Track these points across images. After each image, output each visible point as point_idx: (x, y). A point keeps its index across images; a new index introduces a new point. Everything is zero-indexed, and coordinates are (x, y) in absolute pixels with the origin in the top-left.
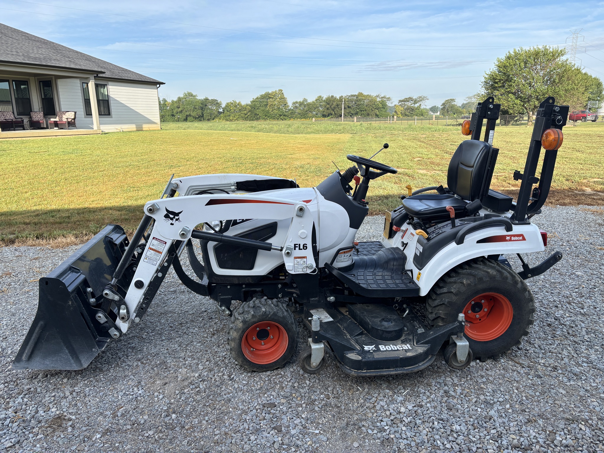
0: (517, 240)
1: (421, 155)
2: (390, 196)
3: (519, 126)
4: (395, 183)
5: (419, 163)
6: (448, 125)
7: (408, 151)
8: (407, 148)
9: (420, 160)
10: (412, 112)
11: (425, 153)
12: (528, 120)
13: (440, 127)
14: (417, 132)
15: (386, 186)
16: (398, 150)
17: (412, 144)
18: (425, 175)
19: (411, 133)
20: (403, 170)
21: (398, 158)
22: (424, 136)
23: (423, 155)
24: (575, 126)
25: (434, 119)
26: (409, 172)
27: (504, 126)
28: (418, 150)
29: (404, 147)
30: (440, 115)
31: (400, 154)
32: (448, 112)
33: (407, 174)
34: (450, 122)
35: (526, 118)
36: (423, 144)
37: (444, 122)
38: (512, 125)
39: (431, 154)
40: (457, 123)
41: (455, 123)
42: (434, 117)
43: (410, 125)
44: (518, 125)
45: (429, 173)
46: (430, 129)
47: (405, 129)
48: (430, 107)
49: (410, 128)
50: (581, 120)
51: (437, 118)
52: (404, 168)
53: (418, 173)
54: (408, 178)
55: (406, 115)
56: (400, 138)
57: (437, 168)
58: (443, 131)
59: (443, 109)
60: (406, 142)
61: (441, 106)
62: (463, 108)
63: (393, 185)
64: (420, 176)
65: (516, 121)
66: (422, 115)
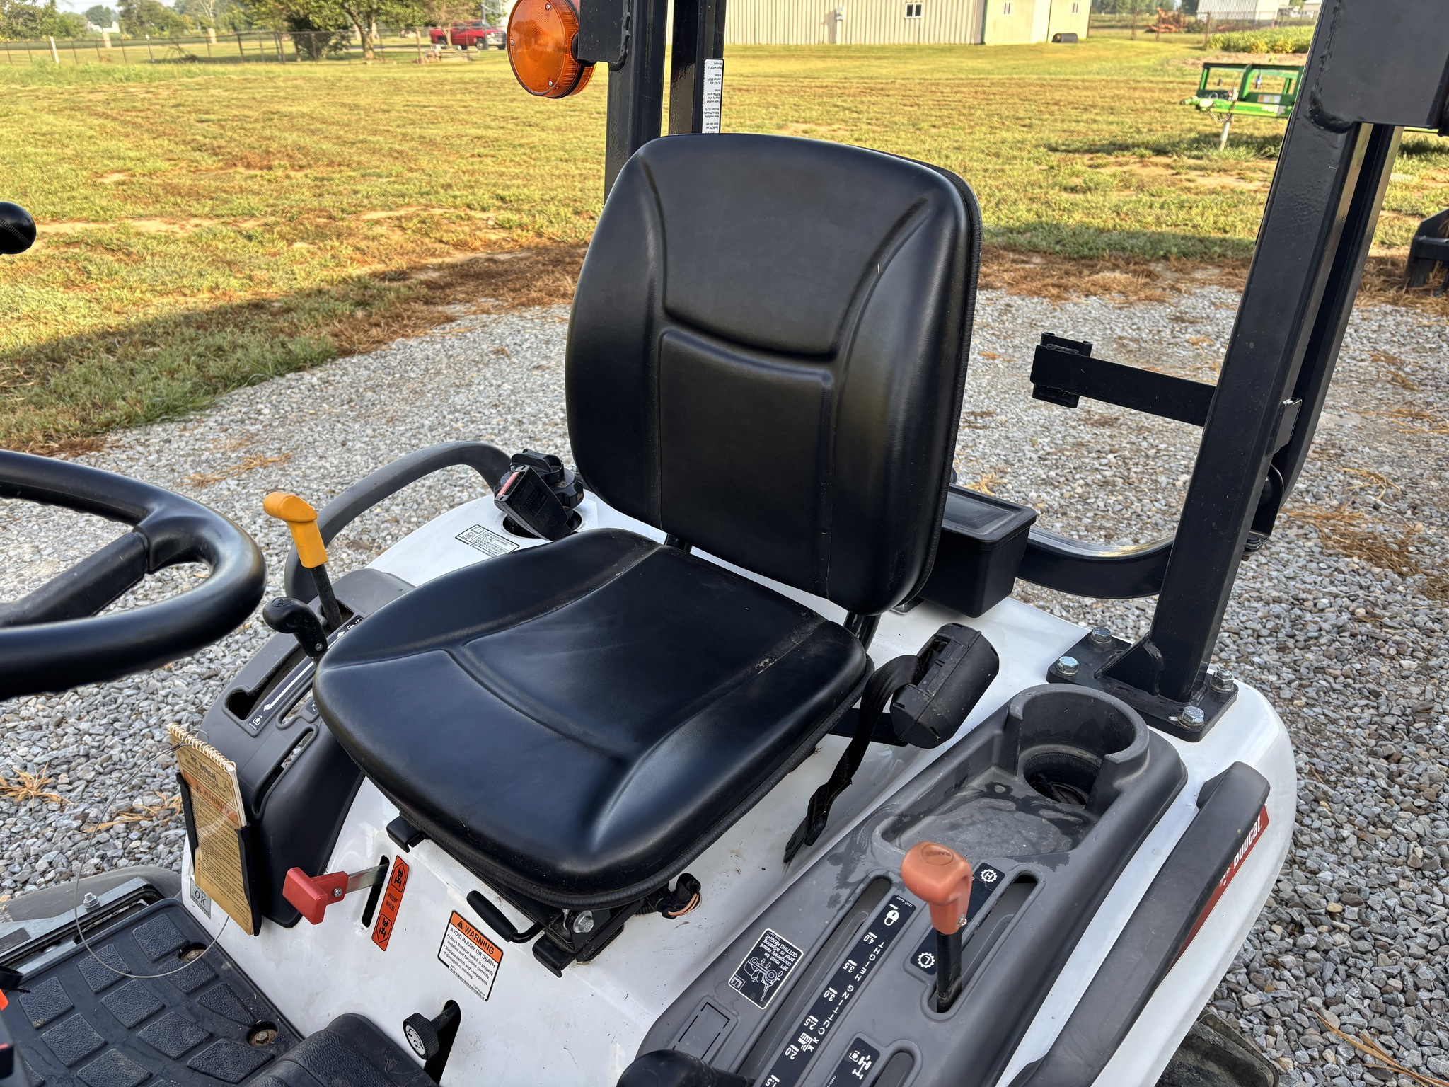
0: (1255, 841)
1: (120, 164)
2: (68, 347)
3: (347, 62)
4: (69, 284)
5: (127, 192)
6: (158, 62)
7: (69, 152)
8: (60, 141)
9: (123, 183)
10: (33, 25)
11: (132, 154)
12: (363, 46)
13: (138, 67)
14: (69, 84)
15: (34, 305)
16: (30, 149)
17: (74, 126)
18: (168, 240)
19: (54, 87)
20: (80, 226)
21: (42, 180)
22: (101, 96)
23: (130, 164)
24: (472, 60)
25: (108, 44)
26: (106, 230)
27: (308, 62)
28: (103, 144)
29: (48, 138)
30: (122, 32)
31: (46, 163)
32: (142, 23)
33: (99, 242)
34: (160, 51)
35: (357, 40)
36: (109, 124)
37: (142, 51)
38: (329, 58)
39: (151, 155)
40: (183, 55)
41: (176, 55)
42: (107, 38)
43: (42, 64)
44: (341, 58)
45: (176, 228)
46: (108, 73)
47: (29, 75)
48: (86, 8)
49: (43, 72)
50: (475, 45)
51: (116, 41)
52: (79, 220)
53: (139, 234)
54: (109, 257)
55: (16, 33)
56: (22, 108)
57: (196, 208)
58: (151, 80)
59: (126, 14)
60: (51, 118)
61: (118, 5)
62: (181, 12)
63: (60, 295)
64: (153, 244)
65: (335, 47)
66: (68, 33)
